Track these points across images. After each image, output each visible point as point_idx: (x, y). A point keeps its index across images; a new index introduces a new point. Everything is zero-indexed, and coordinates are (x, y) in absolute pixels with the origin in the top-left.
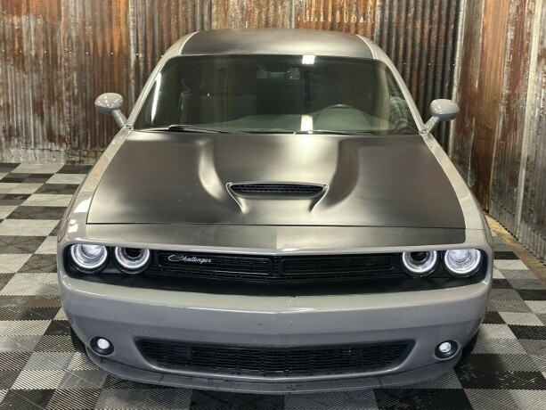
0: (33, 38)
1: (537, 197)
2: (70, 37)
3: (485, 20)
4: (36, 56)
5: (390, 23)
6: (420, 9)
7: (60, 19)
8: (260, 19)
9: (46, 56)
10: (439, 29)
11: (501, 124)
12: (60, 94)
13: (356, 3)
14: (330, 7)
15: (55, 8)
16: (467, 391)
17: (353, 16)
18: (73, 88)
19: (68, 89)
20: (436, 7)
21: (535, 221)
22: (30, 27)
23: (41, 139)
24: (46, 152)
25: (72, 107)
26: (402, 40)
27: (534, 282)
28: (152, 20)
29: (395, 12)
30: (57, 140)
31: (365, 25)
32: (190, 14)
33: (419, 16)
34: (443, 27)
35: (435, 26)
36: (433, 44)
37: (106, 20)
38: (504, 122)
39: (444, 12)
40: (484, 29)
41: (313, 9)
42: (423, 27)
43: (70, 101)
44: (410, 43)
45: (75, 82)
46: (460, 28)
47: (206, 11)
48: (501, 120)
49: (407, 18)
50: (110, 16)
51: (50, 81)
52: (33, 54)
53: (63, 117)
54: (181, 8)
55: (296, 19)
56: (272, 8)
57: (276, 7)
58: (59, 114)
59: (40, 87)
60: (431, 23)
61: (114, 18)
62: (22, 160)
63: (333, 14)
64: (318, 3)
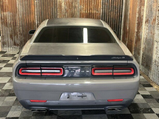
0: (9, 18)
1: (146, 59)
2: (19, 18)
3: (130, 12)
4: (11, 23)
5: (105, 13)
6: (112, 9)
7: (17, 13)
8: (70, 12)
9: (13, 23)
10: (117, 14)
11: (135, 39)
12: (17, 33)
13: (95, 8)
14: (89, 9)
15: (15, 10)
16: (132, 114)
17: (95, 11)
18: (21, 31)
19: (19, 31)
20: (117, 8)
21: (145, 65)
22: (8, 15)
23: (12, 45)
24: (14, 48)
25: (21, 36)
26: (108, 17)
27: (146, 82)
28: (41, 13)
29: (106, 10)
30: (17, 45)
31: (98, 13)
32: (51, 11)
33: (112, 11)
34: (119, 13)
35: (116, 13)
36: (116, 18)
37: (29, 13)
38: (136, 39)
39: (119, 10)
40: (130, 14)
41: (84, 9)
42: (113, 14)
43: (20, 35)
44: (110, 18)
45: (21, 29)
46: (123, 14)
47: (56, 10)
48: (135, 38)
49: (109, 11)
50: (30, 12)
51: (15, 29)
52: (10, 22)
53: (18, 39)
54: (49, 9)
55: (80, 12)
56: (73, 9)
57: (74, 9)
58: (17, 38)
59: (12, 31)
60: (115, 12)
61: (31, 12)
62: (7, 50)
63: (90, 11)
64: (85, 7)
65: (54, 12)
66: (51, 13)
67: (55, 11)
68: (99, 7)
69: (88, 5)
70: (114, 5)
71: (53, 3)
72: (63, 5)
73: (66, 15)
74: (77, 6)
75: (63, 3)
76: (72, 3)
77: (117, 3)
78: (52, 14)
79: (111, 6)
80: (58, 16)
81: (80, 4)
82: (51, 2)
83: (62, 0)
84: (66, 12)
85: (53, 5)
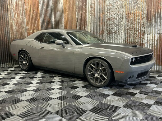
8: (20, 31)
13: (37, 28)
14: (33, 29)
32: (4, 30)
54: (2, 29)
55: (27, 31)
56: (22, 29)
63: (34, 31)
64: (31, 28)
65: (6, 31)
66: (5, 32)
67: (7, 31)
68: (40, 28)
69: (32, 26)
70: (48, 27)
71: (6, 23)
72: (14, 26)
73: (16, 34)
74: (24, 26)
75: (14, 24)
76: (21, 24)
77: (49, 26)
81: (26, 26)
82: (4, 23)
83: (13, 21)
84: (17, 32)
85: (6, 25)
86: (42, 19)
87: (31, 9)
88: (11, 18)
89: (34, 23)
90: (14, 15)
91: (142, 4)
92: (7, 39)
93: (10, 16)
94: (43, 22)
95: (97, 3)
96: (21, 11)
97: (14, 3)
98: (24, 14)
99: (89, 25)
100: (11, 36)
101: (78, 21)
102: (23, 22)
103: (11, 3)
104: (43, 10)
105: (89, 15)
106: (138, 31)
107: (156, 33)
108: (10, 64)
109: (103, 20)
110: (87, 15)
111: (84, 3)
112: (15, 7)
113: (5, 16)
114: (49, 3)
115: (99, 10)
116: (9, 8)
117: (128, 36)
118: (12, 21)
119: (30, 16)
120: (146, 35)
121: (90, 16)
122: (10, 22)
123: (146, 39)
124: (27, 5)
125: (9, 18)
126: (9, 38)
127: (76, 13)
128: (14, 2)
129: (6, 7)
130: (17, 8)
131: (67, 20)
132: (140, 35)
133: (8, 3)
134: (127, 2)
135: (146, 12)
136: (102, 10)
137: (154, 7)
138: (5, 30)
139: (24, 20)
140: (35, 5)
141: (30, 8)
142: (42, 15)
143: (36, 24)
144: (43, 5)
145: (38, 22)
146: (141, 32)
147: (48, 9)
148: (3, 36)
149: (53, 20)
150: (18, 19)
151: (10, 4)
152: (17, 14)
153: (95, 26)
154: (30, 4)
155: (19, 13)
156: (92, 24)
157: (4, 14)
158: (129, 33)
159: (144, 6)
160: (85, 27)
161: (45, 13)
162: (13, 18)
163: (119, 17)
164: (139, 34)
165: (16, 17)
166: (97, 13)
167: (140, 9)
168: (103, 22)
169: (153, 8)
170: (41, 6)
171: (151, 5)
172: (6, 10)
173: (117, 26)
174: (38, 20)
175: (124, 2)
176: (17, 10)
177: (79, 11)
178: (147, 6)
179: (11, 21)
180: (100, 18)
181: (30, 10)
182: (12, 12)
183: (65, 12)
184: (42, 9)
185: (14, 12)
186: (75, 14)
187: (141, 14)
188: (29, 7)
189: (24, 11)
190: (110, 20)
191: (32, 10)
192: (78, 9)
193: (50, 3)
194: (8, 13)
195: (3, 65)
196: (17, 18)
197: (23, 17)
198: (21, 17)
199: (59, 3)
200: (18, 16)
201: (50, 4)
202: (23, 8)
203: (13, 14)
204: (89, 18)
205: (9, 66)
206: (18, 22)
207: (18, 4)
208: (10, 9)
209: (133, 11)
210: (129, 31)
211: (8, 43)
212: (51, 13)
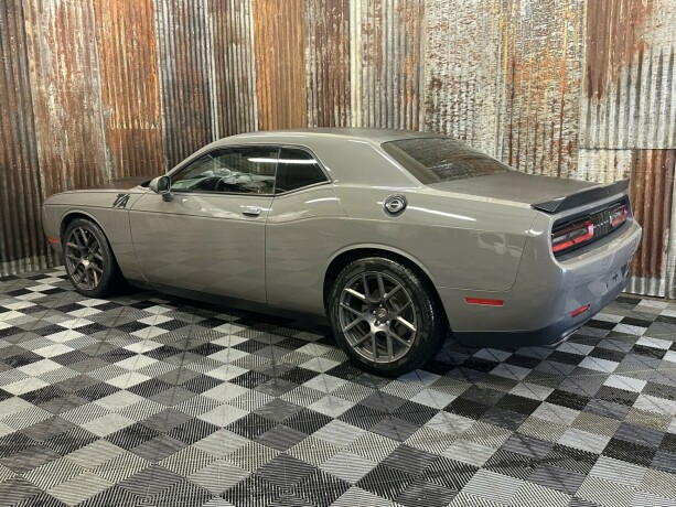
5: (172, 129)
6: (188, 118)
8: (77, 127)
10: (202, 132)
13: (147, 113)
14: (130, 117)
17: (147, 123)
29: (174, 120)
31: (155, 131)
32: (14, 125)
33: (188, 123)
36: (200, 143)
39: (203, 120)
41: (118, 119)
46: (213, 132)
47: (29, 122)
55: (105, 127)
56: (86, 118)
57: (89, 117)
63: (133, 123)
64: (121, 112)
65: (22, 129)
66: (15, 132)
67: (26, 126)
68: (157, 112)
69: (126, 105)
70: (192, 107)
71: (19, 95)
72: (54, 106)
73: (63, 139)
74: (95, 107)
75: (52, 98)
76: (81, 98)
77: (197, 101)
78: (15, 136)
79: (185, 109)
80: (38, 143)
81: (104, 103)
82: (11, 95)
83: (47, 88)
84: (63, 129)
85: (20, 105)
86: (165, 72)
87: (120, 36)
88: (39, 75)
89: (136, 91)
90: (54, 63)
91: (570, 28)
92: (26, 162)
93: (38, 65)
94: (171, 86)
95: (390, 17)
96: (82, 45)
97: (53, 13)
98: (92, 57)
99: (359, 102)
100: (39, 149)
101: (311, 84)
102: (89, 88)
103: (41, 10)
104: (172, 37)
105: (359, 65)
106: (552, 137)
107: (620, 146)
108: (40, 261)
109: (414, 85)
110: (349, 64)
111: (337, 12)
112: (56, 26)
113: (15, 66)
114: (196, 6)
115: (399, 44)
116: (29, 31)
117: (511, 154)
118: (43, 88)
119: (116, 65)
120: (582, 153)
121: (363, 66)
122: (34, 89)
123: (582, 167)
124: (106, 17)
125: (33, 75)
126: (32, 155)
127: (307, 51)
128: (53, 8)
129: (20, 30)
130: (63, 33)
131: (268, 78)
132: (560, 152)
133: (28, 13)
134: (509, 17)
135: (584, 61)
136: (409, 44)
137: (614, 41)
138: (18, 123)
139: (95, 81)
140: (139, 20)
141: (119, 28)
142: (168, 58)
143: (142, 93)
144: (171, 17)
145: (152, 88)
146: (561, 139)
147: (190, 32)
148: (9, 148)
149: (213, 76)
150: (69, 76)
151: (33, 15)
152: (63, 56)
153: (383, 107)
154: (115, 15)
155: (72, 53)
156: (371, 99)
157: (10, 58)
158: (515, 141)
159: (576, 36)
160: (342, 111)
161: (178, 47)
162: (48, 75)
163: (479, 79)
164: (556, 149)
165: (60, 67)
166: (390, 58)
167: (560, 48)
168: (415, 96)
169: (613, 47)
170: (163, 20)
171: (606, 33)
172: (17, 42)
173: (470, 113)
174: (152, 80)
175: (498, 16)
176: (64, 41)
177: (318, 46)
178: (588, 35)
179: (39, 84)
180: (402, 79)
181: (117, 37)
182: (45, 50)
183: (260, 49)
184: (167, 33)
185: (52, 47)
186: (302, 55)
187: (564, 66)
188: (113, 24)
189: (91, 44)
190: (440, 88)
191: (126, 38)
192: (313, 38)
193: (199, 8)
194: (26, 53)
195: (10, 267)
196: (65, 74)
197: (89, 69)
198: (80, 67)
199: (237, 9)
200: (67, 65)
201: (201, 10)
202: (89, 31)
203: (49, 59)
204: (359, 77)
205: (37, 268)
206: (68, 88)
207: (69, 14)
208: (35, 36)
209: (532, 55)
210: (516, 136)
211: (28, 177)
212: (203, 49)
